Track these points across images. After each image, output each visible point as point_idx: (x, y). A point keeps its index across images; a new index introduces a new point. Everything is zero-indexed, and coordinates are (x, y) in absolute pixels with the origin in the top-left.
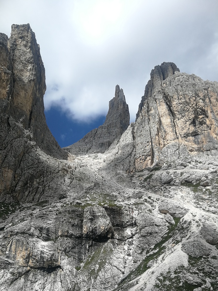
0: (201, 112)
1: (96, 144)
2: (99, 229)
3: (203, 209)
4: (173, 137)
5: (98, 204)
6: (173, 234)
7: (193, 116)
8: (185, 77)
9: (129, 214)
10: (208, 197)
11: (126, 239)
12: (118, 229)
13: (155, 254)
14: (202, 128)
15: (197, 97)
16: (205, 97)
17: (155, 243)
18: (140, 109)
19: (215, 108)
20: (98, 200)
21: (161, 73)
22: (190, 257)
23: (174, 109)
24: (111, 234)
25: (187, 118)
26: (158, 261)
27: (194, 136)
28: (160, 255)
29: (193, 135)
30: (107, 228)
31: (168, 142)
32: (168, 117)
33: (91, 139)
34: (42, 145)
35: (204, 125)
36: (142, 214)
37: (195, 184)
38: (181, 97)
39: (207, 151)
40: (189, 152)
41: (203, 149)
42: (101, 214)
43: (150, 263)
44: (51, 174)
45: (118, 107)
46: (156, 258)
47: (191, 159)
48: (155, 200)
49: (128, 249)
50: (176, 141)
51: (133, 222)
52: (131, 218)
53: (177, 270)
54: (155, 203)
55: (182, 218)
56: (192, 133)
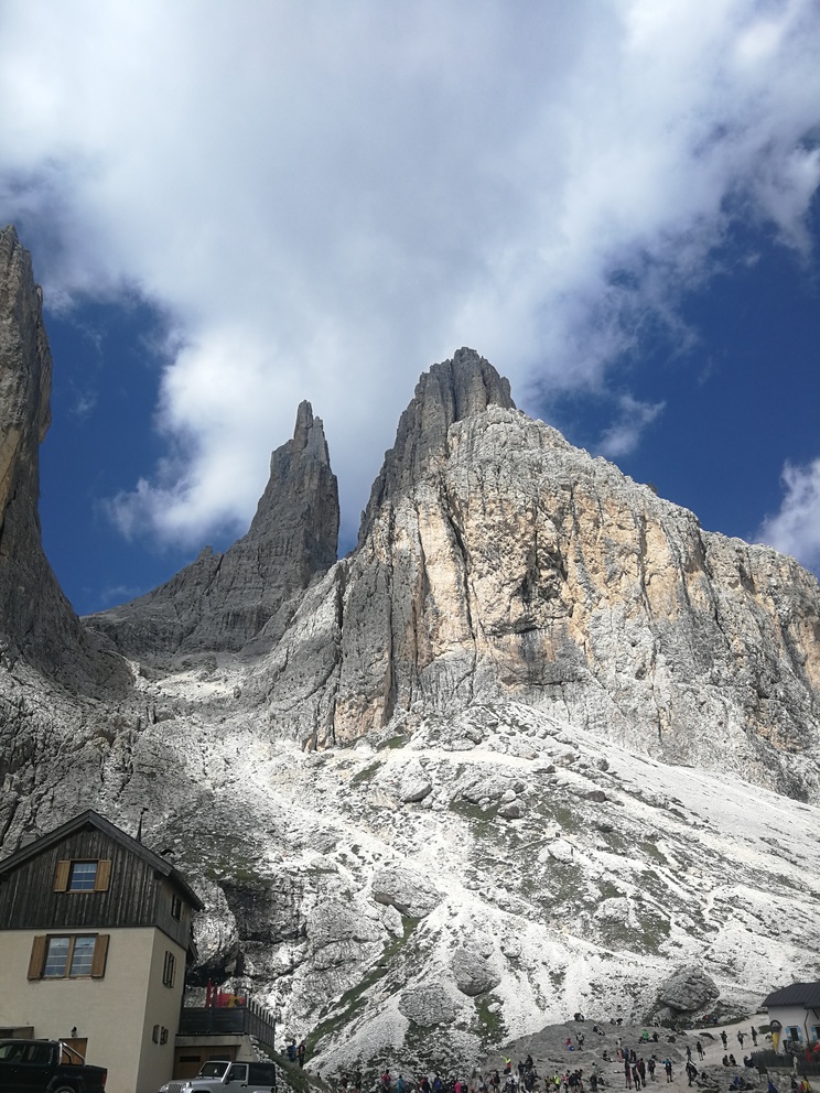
0: (546, 560)
1: (212, 615)
2: (202, 951)
3: (481, 894)
4: (460, 634)
5: (205, 875)
6: (393, 965)
7: (523, 570)
8: (517, 428)
9: (290, 903)
10: (506, 854)
11: (275, 975)
12: (258, 946)
13: (337, 1018)
14: (548, 608)
15: (538, 509)
16: (562, 513)
17: (346, 988)
18: (375, 498)
19: (590, 549)
20: (206, 858)
21: (450, 393)
22: (413, 1027)
23: (470, 543)
24: (235, 963)
25: (507, 575)
26: (340, 1038)
27: (522, 632)
28: (348, 1020)
29: (518, 629)
30: (225, 948)
31: (443, 647)
32: (450, 565)
33: (199, 592)
34: (28, 642)
35: (552, 600)
36: (324, 906)
37: (484, 808)
38: (493, 506)
39: (554, 683)
40: (504, 685)
41: (543, 678)
42: (213, 906)
43: (321, 1042)
44: (57, 752)
45: (302, 484)
46: (339, 1029)
47: (500, 713)
48: (369, 858)
49: (277, 1004)
50: (469, 644)
51: (300, 927)
52: (293, 917)
53: (376, 1057)
54: (366, 867)
55: (424, 920)
56: (517, 622)
